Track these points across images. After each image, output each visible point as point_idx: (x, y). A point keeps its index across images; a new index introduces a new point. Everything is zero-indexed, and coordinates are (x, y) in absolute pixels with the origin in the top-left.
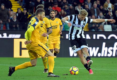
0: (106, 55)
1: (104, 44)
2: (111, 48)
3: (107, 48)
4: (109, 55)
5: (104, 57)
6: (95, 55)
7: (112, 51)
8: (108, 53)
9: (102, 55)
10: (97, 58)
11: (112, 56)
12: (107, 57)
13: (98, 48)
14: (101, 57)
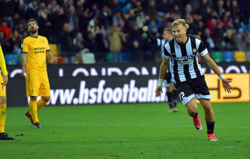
0: (86, 101)
1: (83, 84)
2: (94, 90)
3: (87, 90)
4: (92, 101)
5: (83, 104)
6: (69, 102)
7: (96, 94)
8: (90, 98)
9: (81, 102)
10: (72, 107)
11: (96, 103)
12: (88, 104)
13: (73, 91)
14: (78, 104)
